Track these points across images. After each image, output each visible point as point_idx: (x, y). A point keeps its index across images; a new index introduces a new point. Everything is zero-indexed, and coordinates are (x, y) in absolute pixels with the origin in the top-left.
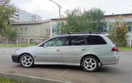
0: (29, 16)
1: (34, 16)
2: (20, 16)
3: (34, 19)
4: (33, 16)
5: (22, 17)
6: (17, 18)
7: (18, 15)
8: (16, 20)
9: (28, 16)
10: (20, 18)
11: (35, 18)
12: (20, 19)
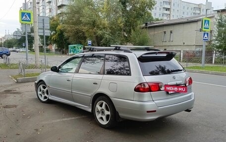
0: (188, 9)
1: (199, 7)
2: (172, 10)
3: (198, 12)
4: (195, 6)
5: (176, 11)
6: (167, 15)
7: (169, 9)
8: (165, 18)
9: (186, 8)
10: (172, 13)
11: (200, 10)
12: (172, 15)
